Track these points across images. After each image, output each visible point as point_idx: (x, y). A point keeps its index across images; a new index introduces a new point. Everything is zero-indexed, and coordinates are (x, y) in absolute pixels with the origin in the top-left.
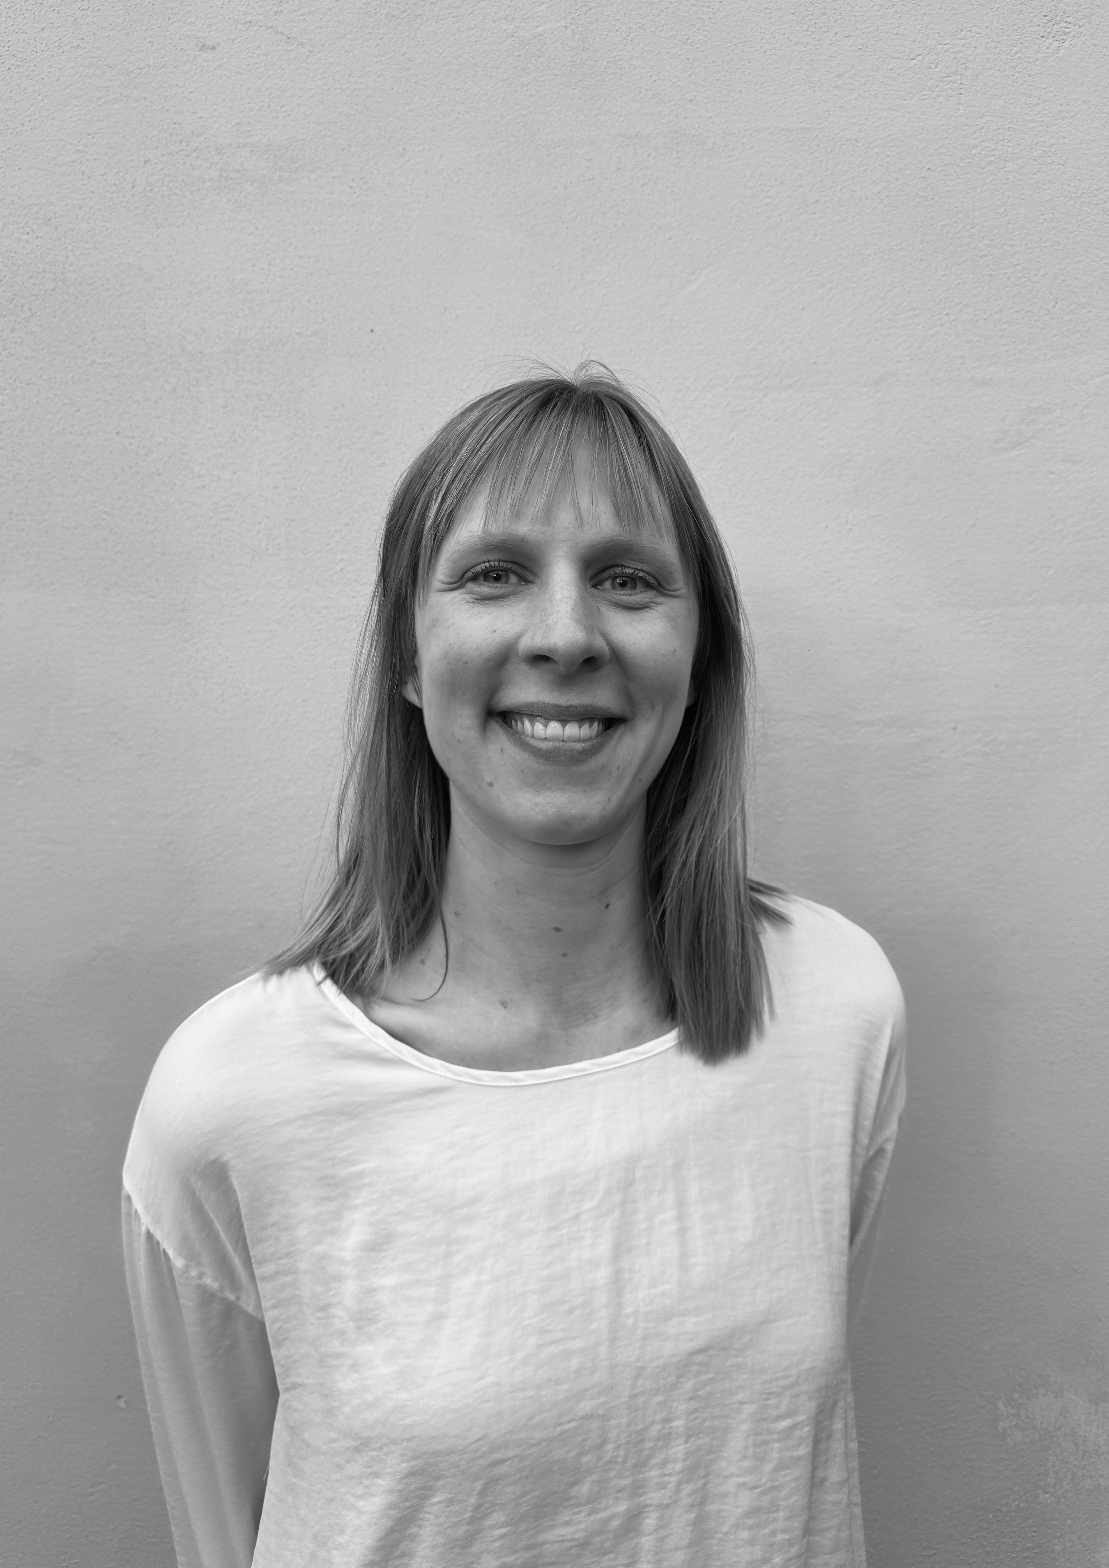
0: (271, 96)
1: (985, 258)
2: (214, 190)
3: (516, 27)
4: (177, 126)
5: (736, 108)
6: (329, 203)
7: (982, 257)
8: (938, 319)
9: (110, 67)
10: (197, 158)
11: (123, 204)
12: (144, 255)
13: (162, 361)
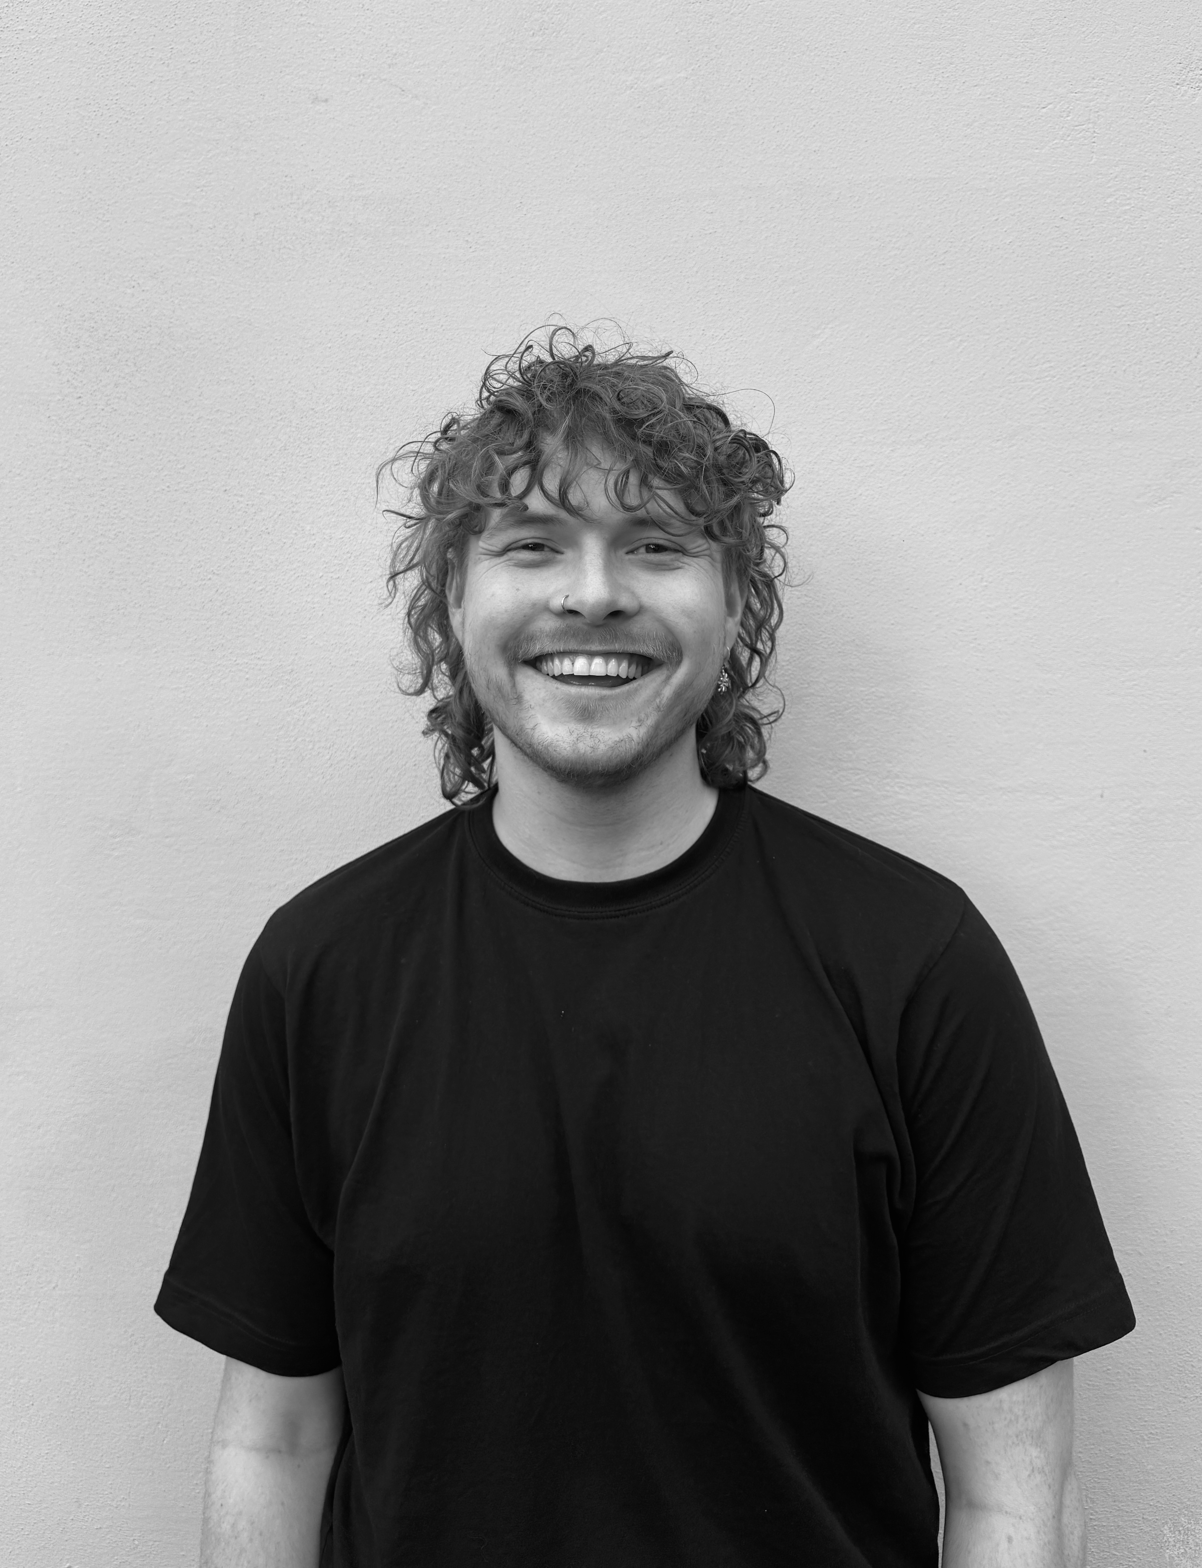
0: (385, 149)
1: (1122, 308)
2: (326, 243)
3: (636, 79)
4: (288, 179)
5: (862, 158)
6: (444, 258)
7: (1120, 307)
8: (1074, 371)
9: (221, 120)
10: (309, 210)
11: (232, 257)
12: (253, 310)
13: (272, 417)
